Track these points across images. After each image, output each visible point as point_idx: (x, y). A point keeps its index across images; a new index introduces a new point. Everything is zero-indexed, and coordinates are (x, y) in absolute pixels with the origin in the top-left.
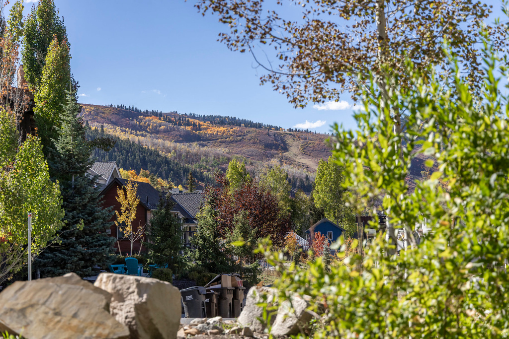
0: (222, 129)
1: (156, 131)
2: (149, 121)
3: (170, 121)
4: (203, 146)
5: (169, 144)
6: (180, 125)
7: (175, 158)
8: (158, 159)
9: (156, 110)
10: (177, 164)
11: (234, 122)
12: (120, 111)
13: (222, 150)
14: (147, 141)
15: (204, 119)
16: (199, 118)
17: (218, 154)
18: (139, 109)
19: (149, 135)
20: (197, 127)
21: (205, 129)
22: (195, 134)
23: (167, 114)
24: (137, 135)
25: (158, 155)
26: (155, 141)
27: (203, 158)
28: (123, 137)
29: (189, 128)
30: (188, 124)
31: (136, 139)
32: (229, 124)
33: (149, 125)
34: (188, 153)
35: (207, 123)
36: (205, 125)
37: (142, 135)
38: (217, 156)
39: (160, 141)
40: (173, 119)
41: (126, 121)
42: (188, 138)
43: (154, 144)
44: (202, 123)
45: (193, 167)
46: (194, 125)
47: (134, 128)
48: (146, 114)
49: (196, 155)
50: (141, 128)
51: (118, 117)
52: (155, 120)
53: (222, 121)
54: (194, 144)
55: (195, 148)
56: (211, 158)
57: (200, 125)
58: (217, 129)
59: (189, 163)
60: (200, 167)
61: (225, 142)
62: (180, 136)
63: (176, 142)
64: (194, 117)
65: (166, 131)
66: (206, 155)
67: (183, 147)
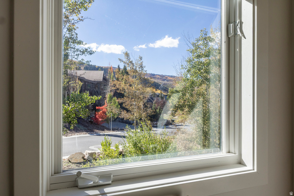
0: (172, 78)
1: (158, 78)
4: (168, 82)
5: (161, 81)
6: (163, 77)
7: (162, 84)
9: (158, 74)
11: (174, 77)
13: (171, 83)
14: (156, 81)
15: (168, 76)
18: (155, 74)
20: (167, 78)
23: (161, 75)
25: (158, 84)
26: (158, 81)
29: (165, 78)
35: (169, 77)
39: (159, 81)
42: (165, 80)
45: (165, 86)
46: (166, 77)
47: (154, 78)
49: (166, 84)
50: (155, 78)
51: (151, 75)
52: (158, 76)
53: (172, 77)
55: (166, 82)
60: (167, 86)
61: (172, 81)
62: (163, 79)
64: (166, 76)
65: (160, 78)
66: (168, 84)
67: (163, 82)
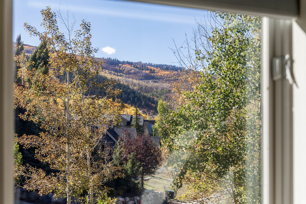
0: (167, 72)
1: (129, 73)
2: (125, 67)
3: (137, 68)
4: (155, 82)
5: (135, 81)
6: (143, 70)
7: (139, 90)
8: (129, 90)
9: (129, 61)
10: (139, 93)
11: (174, 69)
12: (108, 61)
13: (166, 85)
14: (123, 80)
15: (157, 66)
16: (154, 66)
17: (163, 88)
18: (119, 60)
19: (124, 75)
20: (152, 71)
21: (157, 72)
22: (151, 75)
23: (136, 63)
24: (118, 76)
25: (129, 88)
26: (128, 79)
27: (155, 90)
28: (109, 76)
29: (148, 72)
30: (148, 69)
31: (117, 78)
32: (171, 70)
33: (125, 70)
34: (146, 87)
35: (159, 69)
36: (157, 70)
37: (121, 76)
38: (163, 89)
39: (130, 79)
40: (139, 66)
41: (112, 67)
42: (147, 77)
43: (127, 82)
44: (155, 69)
45: (149, 95)
46: (151, 70)
47: (116, 71)
48: (123, 63)
49: (151, 88)
50: (120, 71)
51: (107, 64)
52: (128, 67)
53: (167, 68)
54: (150, 81)
55: (150, 84)
56: (159, 90)
57: (154, 70)
58: (164, 72)
59: (146, 92)
60: (153, 95)
61: (169, 80)
62: (143, 76)
63: (139, 80)
64: (151, 65)
65: (135, 73)
66: (157, 89)
67: (143, 83)
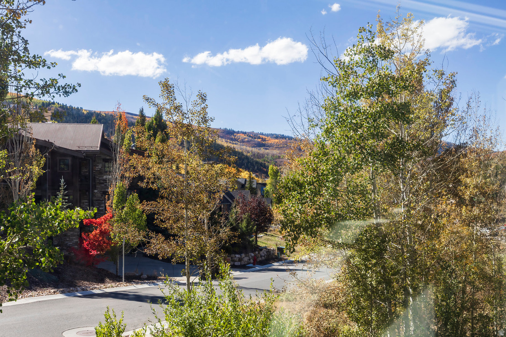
0: (276, 141)
1: (243, 141)
2: (240, 136)
3: (250, 136)
4: (266, 149)
5: (249, 149)
6: (255, 138)
7: (252, 156)
8: (243, 157)
9: (243, 131)
10: (252, 159)
11: (283, 137)
12: (225, 131)
14: (238, 147)
15: (268, 135)
16: (265, 135)
17: (274, 154)
18: (234, 130)
19: (239, 143)
20: (264, 140)
21: (268, 140)
22: (263, 143)
23: (250, 133)
24: (233, 144)
25: (243, 155)
26: (242, 147)
27: (266, 156)
28: (225, 145)
29: (259, 140)
30: (259, 138)
31: (232, 146)
32: (280, 138)
33: (239, 138)
34: (258, 153)
35: (269, 138)
36: (267, 138)
37: (236, 144)
38: (273, 155)
39: (244, 147)
40: (251, 135)
41: (228, 136)
42: (260, 145)
43: (241, 149)
44: (266, 137)
45: (260, 161)
46: (262, 138)
47: (232, 139)
48: (238, 132)
49: (262, 154)
50: (235, 140)
51: (224, 134)
52: (242, 136)
53: (277, 137)
54: (262, 148)
55: (262, 151)
56: (270, 156)
57: (265, 139)
58: (274, 141)
59: (258, 158)
60: (264, 161)
61: (278, 147)
62: (255, 144)
63: (252, 147)
64: (262, 134)
65: (248, 142)
66: (268, 155)
67: (255, 150)
